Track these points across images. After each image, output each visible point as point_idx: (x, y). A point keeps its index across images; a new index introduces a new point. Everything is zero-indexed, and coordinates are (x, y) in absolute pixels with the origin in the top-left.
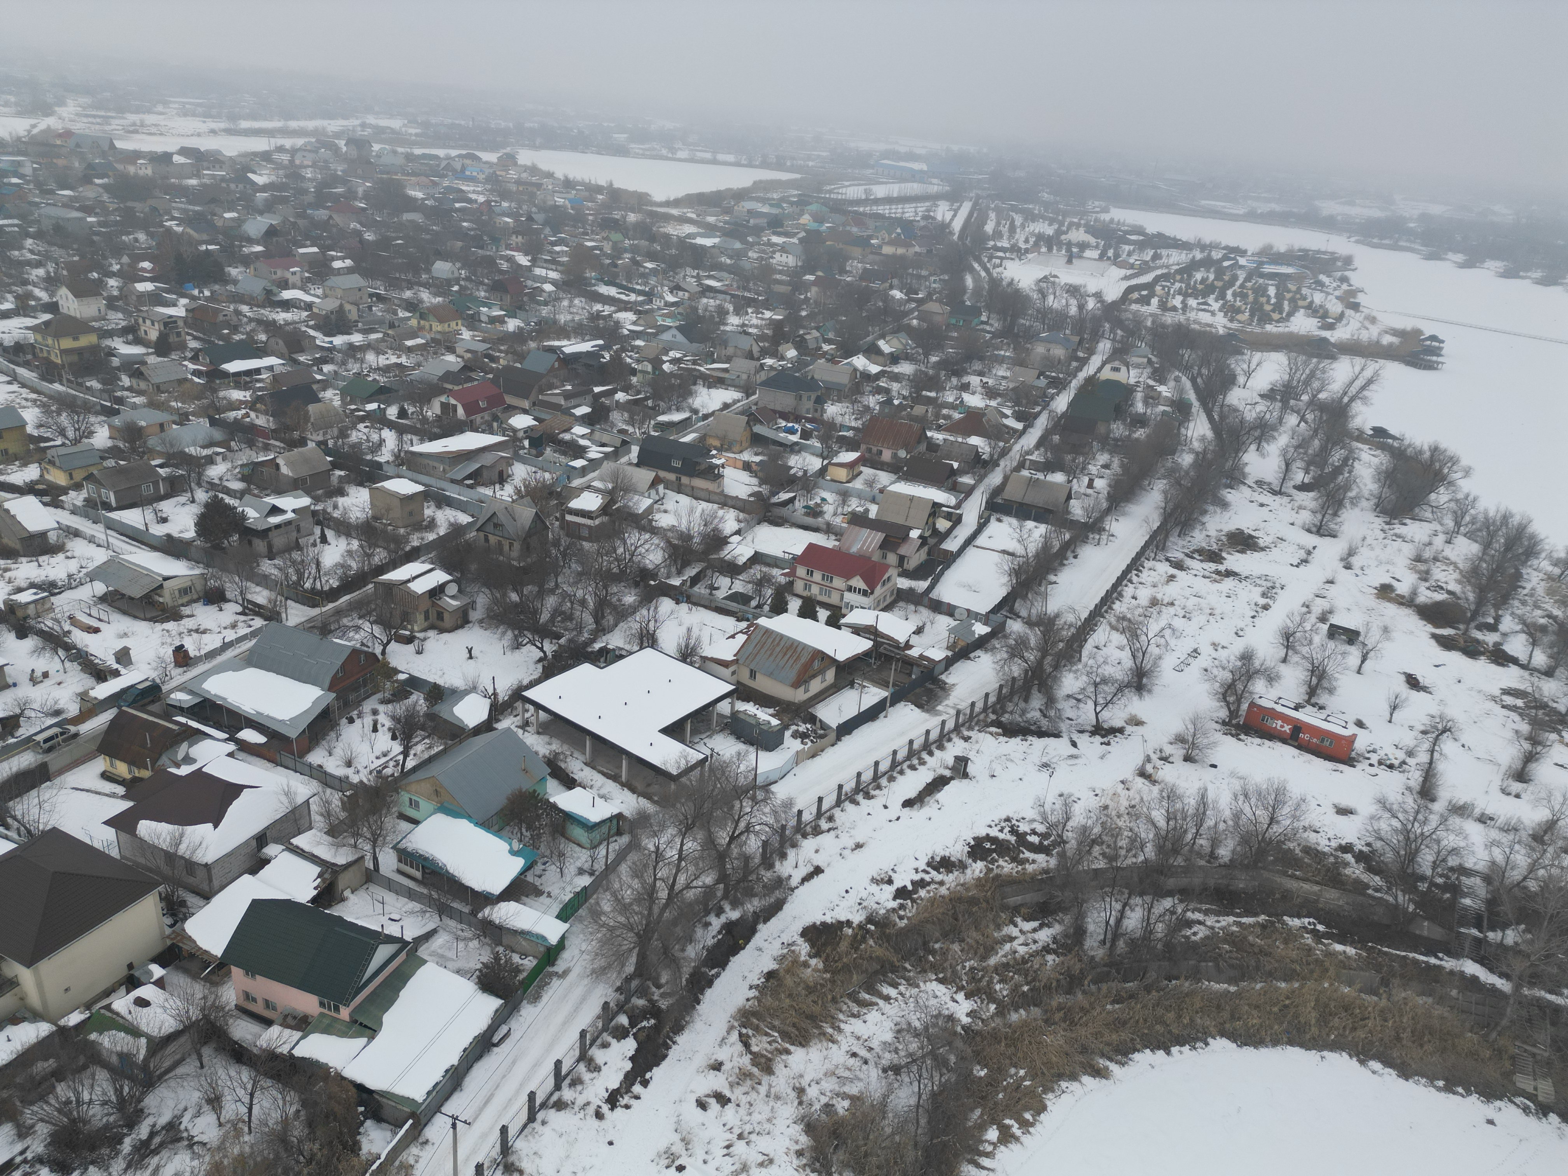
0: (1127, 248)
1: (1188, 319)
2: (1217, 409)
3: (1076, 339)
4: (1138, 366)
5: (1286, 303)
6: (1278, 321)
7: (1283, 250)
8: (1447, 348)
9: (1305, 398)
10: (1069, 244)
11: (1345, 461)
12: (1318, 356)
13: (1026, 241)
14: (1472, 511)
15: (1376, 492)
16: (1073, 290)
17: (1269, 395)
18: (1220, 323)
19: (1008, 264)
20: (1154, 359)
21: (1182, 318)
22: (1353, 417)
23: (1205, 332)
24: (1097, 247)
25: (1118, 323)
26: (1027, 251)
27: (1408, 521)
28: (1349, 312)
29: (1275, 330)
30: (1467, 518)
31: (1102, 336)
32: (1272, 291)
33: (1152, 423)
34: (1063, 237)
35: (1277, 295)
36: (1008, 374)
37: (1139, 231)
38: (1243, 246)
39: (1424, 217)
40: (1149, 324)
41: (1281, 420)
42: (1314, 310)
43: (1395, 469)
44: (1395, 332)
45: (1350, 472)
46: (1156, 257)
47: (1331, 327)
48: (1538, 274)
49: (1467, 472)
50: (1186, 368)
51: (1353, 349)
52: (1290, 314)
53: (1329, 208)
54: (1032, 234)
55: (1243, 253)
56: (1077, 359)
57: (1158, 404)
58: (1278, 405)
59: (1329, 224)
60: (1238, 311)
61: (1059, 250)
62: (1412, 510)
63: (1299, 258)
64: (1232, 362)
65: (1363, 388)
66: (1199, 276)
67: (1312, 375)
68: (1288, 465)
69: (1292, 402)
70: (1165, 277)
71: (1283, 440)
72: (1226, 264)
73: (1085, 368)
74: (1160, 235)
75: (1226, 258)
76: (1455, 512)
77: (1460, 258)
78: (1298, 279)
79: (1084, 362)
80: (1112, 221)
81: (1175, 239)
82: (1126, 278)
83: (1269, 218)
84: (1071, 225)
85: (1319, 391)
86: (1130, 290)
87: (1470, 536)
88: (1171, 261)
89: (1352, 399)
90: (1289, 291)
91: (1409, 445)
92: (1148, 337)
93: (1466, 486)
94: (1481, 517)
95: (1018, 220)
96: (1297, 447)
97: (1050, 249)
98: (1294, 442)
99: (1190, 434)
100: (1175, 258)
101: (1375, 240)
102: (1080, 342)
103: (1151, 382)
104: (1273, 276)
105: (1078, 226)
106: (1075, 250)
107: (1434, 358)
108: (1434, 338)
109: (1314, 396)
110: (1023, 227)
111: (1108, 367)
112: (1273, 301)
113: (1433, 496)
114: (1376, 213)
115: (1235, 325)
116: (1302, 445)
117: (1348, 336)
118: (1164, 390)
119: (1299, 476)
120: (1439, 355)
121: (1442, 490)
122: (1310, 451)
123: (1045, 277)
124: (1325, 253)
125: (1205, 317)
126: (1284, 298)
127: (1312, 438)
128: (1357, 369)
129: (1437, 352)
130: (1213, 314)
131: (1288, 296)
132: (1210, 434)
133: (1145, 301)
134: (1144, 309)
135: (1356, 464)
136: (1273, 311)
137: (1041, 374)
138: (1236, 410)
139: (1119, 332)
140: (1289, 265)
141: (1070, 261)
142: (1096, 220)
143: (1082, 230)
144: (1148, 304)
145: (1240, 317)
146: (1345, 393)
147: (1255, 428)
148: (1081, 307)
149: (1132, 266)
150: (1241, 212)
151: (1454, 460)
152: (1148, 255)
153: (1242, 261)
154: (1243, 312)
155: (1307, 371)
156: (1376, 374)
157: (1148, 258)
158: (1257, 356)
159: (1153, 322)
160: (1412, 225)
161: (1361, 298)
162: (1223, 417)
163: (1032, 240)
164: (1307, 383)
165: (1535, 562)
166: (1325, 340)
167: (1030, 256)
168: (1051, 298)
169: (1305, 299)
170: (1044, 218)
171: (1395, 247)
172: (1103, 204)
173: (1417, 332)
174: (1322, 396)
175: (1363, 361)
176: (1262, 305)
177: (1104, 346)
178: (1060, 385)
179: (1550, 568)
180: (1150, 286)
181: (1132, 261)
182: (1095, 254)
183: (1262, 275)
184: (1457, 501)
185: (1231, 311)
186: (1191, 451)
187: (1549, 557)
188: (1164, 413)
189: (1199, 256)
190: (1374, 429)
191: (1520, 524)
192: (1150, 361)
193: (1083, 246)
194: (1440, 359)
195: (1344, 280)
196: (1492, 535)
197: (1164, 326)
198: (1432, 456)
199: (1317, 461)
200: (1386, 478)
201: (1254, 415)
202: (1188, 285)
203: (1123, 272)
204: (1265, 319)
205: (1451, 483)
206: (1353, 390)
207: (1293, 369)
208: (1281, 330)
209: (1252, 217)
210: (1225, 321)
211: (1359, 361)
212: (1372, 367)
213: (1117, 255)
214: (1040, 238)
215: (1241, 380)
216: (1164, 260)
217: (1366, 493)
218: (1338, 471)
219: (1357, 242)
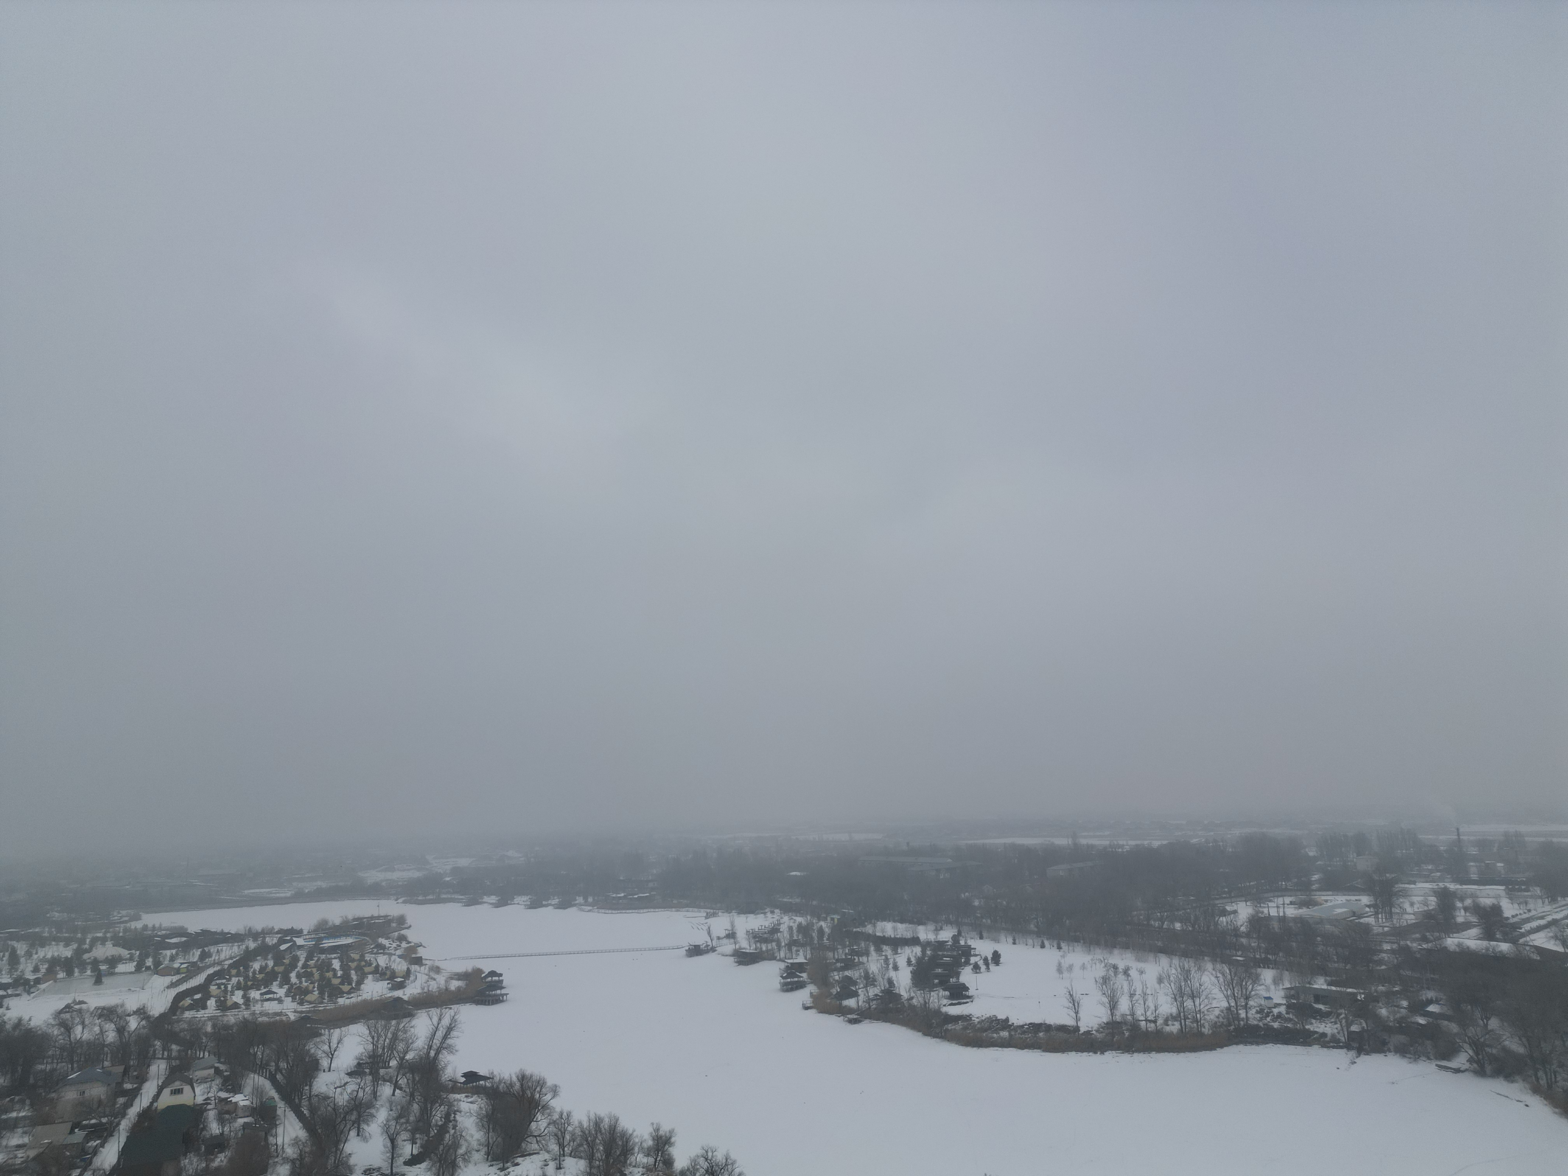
0: (168, 953)
1: (254, 1014)
2: (305, 1103)
3: (121, 1069)
4: (204, 1080)
5: (353, 972)
6: (349, 993)
7: (338, 922)
8: (506, 980)
9: (393, 1063)
10: (95, 963)
11: (447, 1117)
12: (396, 1017)
13: (36, 970)
14: (570, 1128)
15: (483, 1140)
16: (108, 1013)
17: (356, 1072)
18: (290, 1009)
19: (12, 1002)
20: (222, 1067)
21: (246, 1014)
22: (444, 1068)
23: (275, 1023)
24: (131, 959)
25: (171, 1037)
26: (38, 981)
27: (519, 1160)
28: (414, 968)
29: (348, 1002)
30: (568, 1137)
31: (154, 1057)
32: (336, 964)
33: (232, 1142)
34: (86, 956)
35: (342, 967)
36: (26, 1140)
37: (180, 932)
38: (297, 926)
39: (456, 871)
40: (209, 1029)
41: (375, 1094)
42: (381, 974)
43: (494, 1110)
44: (459, 976)
45: (454, 1127)
46: (204, 956)
47: (401, 986)
48: (556, 901)
49: (555, 1091)
50: (260, 1068)
51: (427, 1001)
52: (360, 982)
53: (373, 876)
54: (44, 960)
55: (299, 933)
56: (125, 1093)
57: (237, 1117)
58: (369, 1078)
59: (375, 891)
60: (306, 992)
61: (83, 970)
62: (519, 1146)
63: (356, 927)
64: (311, 1047)
65: (445, 1037)
66: (256, 966)
67: (395, 1038)
68: (393, 1141)
69: (382, 1072)
70: (219, 974)
71: (382, 1115)
72: (283, 947)
73: (137, 1101)
74: (205, 933)
75: (282, 941)
76: (556, 1135)
77: (493, 899)
78: (358, 946)
79: (133, 1094)
80: (145, 927)
81: (222, 933)
82: (173, 985)
83: (318, 896)
84: (94, 941)
85: (406, 1053)
86: (179, 997)
87: (574, 1154)
88: (222, 957)
89: (438, 1052)
90: (353, 960)
91: (500, 1081)
92: (211, 1044)
93: (558, 1104)
94: (578, 1132)
95: (21, 948)
96: (397, 1119)
97: (70, 973)
98: (394, 1114)
99: (280, 1141)
100: (227, 953)
101: (420, 898)
102: (126, 1072)
103: (223, 1095)
104: (333, 950)
105: (104, 941)
106: (103, 967)
107: (498, 992)
108: (493, 973)
109: (402, 1059)
110: (29, 954)
111: (166, 1091)
112: (339, 973)
113: (533, 1125)
114: (416, 874)
115: (305, 1007)
116: (402, 1114)
117: (419, 991)
118: (241, 1100)
119: (407, 1150)
120: (502, 988)
121: (539, 1116)
122: (412, 1118)
123: (68, 1006)
124: (379, 917)
125: (272, 1007)
126: (350, 968)
127: (410, 1103)
128: (435, 1020)
129: (499, 985)
130: (280, 1001)
131: (353, 965)
132: (302, 1134)
133: (201, 1005)
134: (201, 1014)
135: (458, 1117)
136: (342, 983)
137: (76, 1125)
138: (326, 1098)
139: (174, 1047)
140: (347, 936)
141: (98, 981)
142: (126, 930)
143: (109, 944)
144: (205, 1007)
145: (309, 997)
146: (430, 1047)
147: (349, 1112)
148: (121, 1030)
149: (178, 971)
150: (289, 894)
151: (541, 1083)
152: (195, 955)
153: (300, 941)
154: (312, 992)
155: (390, 1035)
156: (453, 1020)
157: (196, 959)
158: (336, 1033)
159: (214, 1026)
160: (448, 879)
161: (421, 952)
162: (313, 1110)
163: (43, 968)
164: (392, 1047)
165: (633, 1159)
166: (399, 999)
167: (43, 986)
168: (78, 1029)
169: (370, 964)
170: (57, 940)
171: (438, 901)
172: (132, 912)
173: (479, 971)
174: (410, 1056)
175: (438, 1011)
176: (329, 980)
177: (158, 1069)
178: (104, 1133)
179: (645, 1160)
180: (203, 988)
181: (176, 965)
182: (131, 967)
183: (323, 951)
184: (554, 1123)
185: (297, 993)
186: (286, 1160)
187: (641, 1149)
188: (245, 1126)
189: (252, 945)
190: (465, 1075)
191: (610, 1126)
192: (218, 1071)
193: (113, 962)
194: (503, 991)
195: (402, 938)
196: (592, 1146)
197: (227, 1027)
198: (522, 1085)
199: (421, 1126)
200: (488, 1122)
201: (346, 1097)
202: (246, 978)
203: (168, 980)
204: (336, 993)
205: (545, 1107)
206: (437, 1042)
207: (375, 1037)
208: (353, 1000)
209: (299, 897)
210: (294, 1006)
211: (435, 1012)
212: (448, 1014)
213: (157, 963)
214: (54, 964)
215: (325, 1063)
216: (215, 957)
217: (475, 1144)
218: (443, 1130)
219: (404, 902)
